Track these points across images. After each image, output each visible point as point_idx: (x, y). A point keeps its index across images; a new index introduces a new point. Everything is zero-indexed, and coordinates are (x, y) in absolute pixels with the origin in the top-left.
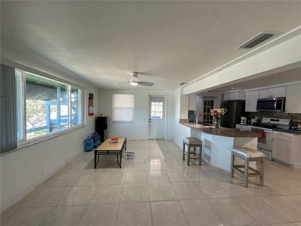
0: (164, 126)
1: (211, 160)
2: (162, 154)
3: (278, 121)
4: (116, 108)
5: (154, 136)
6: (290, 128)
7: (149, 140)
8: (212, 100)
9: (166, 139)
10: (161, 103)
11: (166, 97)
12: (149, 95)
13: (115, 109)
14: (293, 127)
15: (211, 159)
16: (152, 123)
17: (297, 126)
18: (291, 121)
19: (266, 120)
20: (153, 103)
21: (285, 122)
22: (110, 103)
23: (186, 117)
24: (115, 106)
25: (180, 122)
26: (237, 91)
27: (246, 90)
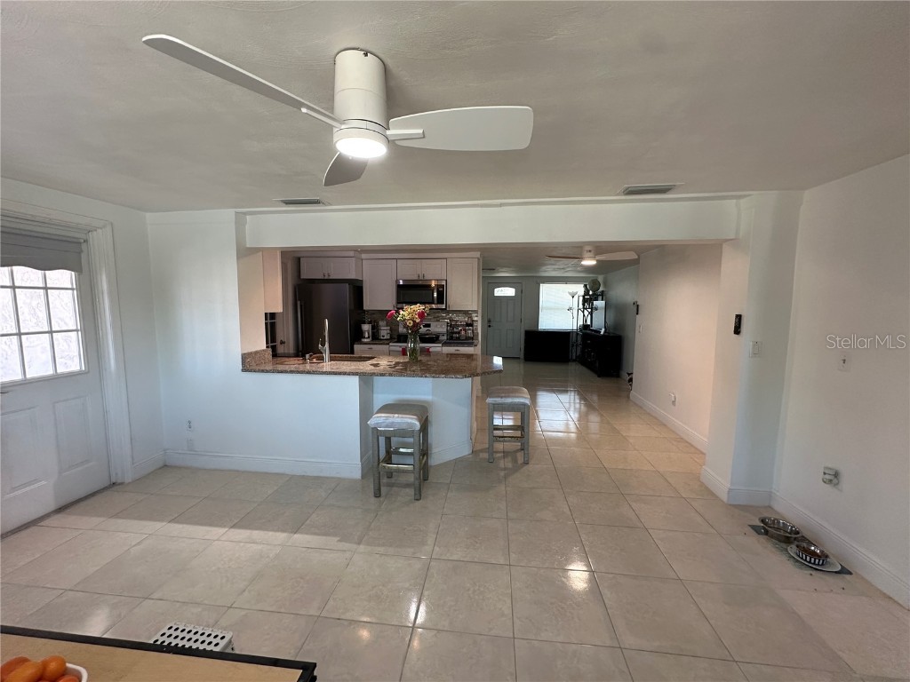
3: (428, 325)
5: (39, 498)
6: (451, 338)
9: (126, 476)
10: (62, 277)
11: (100, 240)
14: (454, 336)
15: (433, 446)
17: (459, 333)
18: (449, 325)
23: (259, 344)
25: (246, 368)
26: (352, 254)
27: (364, 256)
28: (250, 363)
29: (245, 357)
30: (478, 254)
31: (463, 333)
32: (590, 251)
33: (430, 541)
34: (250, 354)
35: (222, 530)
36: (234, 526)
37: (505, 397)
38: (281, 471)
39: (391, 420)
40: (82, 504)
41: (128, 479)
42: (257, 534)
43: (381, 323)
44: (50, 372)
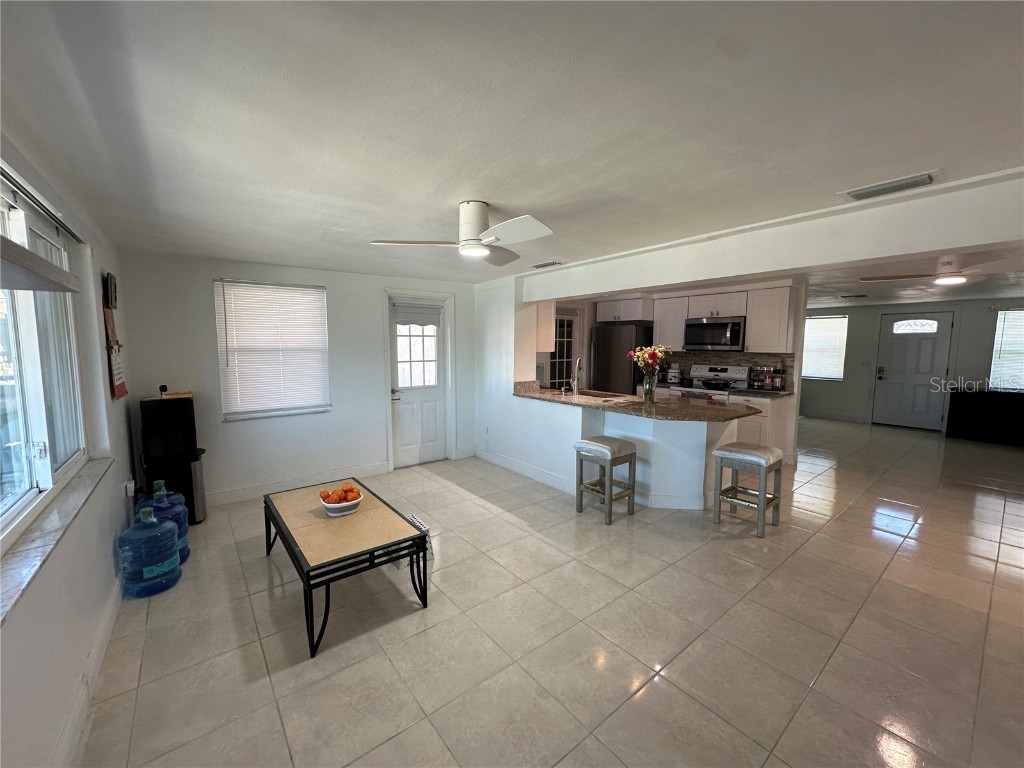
0: (445, 412)
1: (652, 492)
2: (501, 510)
3: (725, 370)
4: (242, 351)
5: (412, 454)
6: (751, 386)
7: (395, 469)
8: (570, 318)
9: (453, 456)
10: (431, 329)
11: (449, 306)
12: (390, 298)
13: (235, 359)
14: (756, 384)
15: (652, 488)
16: (401, 406)
17: (763, 381)
18: (751, 371)
19: (700, 372)
20: (402, 329)
21: (738, 373)
22: (204, 326)
23: (531, 376)
24: (234, 342)
25: (517, 393)
26: (639, 295)
27: (655, 296)
28: (521, 389)
29: (517, 385)
30: (789, 282)
31: (768, 381)
32: (950, 263)
33: (587, 550)
34: (520, 383)
35: (475, 497)
36: (482, 497)
37: (736, 452)
38: (530, 476)
39: (589, 446)
40: (431, 465)
41: (453, 458)
42: (489, 505)
43: (673, 365)
44: (422, 384)
